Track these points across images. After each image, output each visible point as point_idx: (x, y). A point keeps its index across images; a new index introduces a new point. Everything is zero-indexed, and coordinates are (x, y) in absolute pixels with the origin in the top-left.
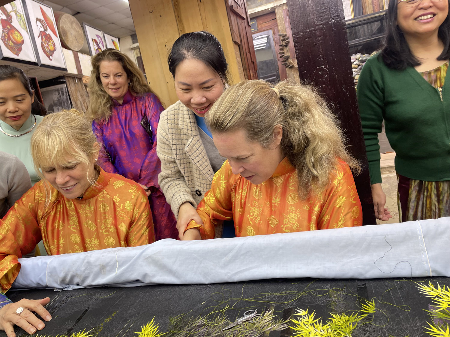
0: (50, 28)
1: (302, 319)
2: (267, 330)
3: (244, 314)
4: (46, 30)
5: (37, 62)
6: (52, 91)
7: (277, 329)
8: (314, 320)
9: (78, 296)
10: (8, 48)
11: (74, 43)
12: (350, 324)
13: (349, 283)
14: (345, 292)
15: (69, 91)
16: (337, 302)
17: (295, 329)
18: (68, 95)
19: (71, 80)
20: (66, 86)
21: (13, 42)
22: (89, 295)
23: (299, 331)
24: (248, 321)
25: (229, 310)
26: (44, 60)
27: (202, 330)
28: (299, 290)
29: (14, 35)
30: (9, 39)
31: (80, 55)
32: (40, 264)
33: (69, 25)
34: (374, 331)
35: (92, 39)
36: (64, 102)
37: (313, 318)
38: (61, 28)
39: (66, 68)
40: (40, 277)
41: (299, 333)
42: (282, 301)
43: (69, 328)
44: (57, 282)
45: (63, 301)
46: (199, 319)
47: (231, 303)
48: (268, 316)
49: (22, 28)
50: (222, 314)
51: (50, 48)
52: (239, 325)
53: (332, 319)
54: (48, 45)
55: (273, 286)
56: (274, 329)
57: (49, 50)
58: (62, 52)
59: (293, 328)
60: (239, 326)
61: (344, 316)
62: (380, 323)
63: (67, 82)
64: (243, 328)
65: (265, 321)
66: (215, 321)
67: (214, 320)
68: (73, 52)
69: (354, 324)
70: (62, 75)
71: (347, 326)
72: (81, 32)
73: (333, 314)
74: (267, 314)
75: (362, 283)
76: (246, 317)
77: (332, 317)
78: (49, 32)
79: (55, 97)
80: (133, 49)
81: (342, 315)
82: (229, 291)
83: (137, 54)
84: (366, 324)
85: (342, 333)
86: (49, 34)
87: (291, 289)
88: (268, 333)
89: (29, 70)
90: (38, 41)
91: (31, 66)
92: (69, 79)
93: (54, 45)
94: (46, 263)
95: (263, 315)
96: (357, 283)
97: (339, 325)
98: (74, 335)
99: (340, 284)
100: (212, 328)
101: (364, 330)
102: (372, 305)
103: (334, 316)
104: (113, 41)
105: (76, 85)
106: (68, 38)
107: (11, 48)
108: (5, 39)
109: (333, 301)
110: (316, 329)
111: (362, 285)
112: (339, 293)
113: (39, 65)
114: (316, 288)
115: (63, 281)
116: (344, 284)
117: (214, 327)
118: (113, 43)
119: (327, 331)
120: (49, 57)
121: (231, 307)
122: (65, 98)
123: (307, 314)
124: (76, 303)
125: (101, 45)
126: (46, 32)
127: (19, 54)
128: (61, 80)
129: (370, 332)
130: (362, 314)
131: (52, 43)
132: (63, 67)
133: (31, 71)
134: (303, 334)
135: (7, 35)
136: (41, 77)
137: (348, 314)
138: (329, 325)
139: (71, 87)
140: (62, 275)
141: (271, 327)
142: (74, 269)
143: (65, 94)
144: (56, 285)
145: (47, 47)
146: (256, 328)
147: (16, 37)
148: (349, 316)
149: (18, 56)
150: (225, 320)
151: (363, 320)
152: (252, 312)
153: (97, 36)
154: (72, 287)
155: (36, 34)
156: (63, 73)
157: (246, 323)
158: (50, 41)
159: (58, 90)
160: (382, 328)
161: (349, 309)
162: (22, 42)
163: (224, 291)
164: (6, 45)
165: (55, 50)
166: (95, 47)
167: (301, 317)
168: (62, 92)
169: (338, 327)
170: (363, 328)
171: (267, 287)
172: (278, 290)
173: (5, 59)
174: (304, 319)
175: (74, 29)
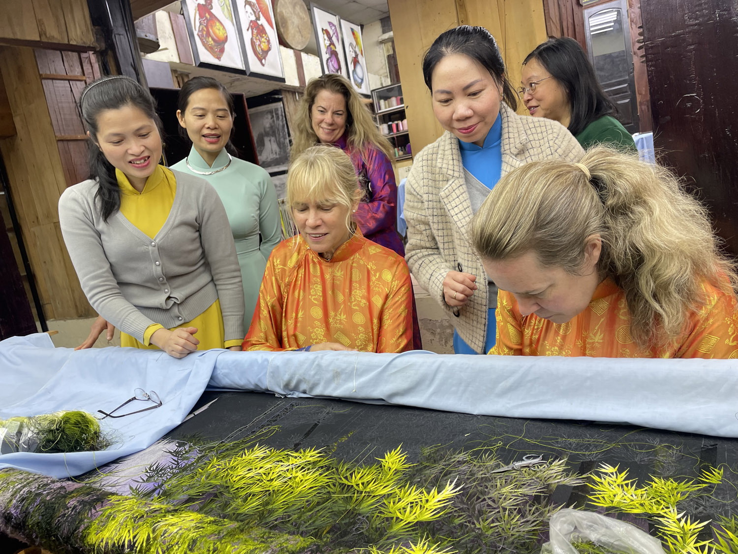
0: (263, 15)
1: (607, 477)
2: (553, 482)
3: (524, 458)
4: (258, 19)
5: (244, 69)
6: (262, 114)
7: (568, 484)
8: (624, 480)
9: (304, 406)
10: (206, 48)
11: (297, 37)
12: (677, 494)
13: (690, 440)
14: (680, 452)
15: (286, 113)
16: (664, 463)
17: (594, 487)
18: (284, 119)
19: (289, 96)
20: (282, 106)
21: (213, 39)
22: (319, 407)
23: (600, 491)
24: (528, 467)
25: (502, 449)
26: (255, 67)
27: (463, 468)
28: (610, 440)
29: (215, 28)
30: (208, 34)
31: (303, 55)
32: (260, 361)
33: (290, 9)
34: (712, 507)
35: (323, 29)
36: (278, 130)
37: (623, 478)
38: (280, 15)
39: (284, 77)
40: (259, 377)
41: (599, 492)
42: (582, 450)
43: (295, 443)
44: (279, 387)
45: (286, 409)
46: (460, 453)
47: (506, 441)
48: (558, 466)
49: (226, 17)
50: (491, 452)
51: (262, 47)
52: (515, 469)
53: (653, 483)
54: (260, 42)
55: (572, 429)
56: (564, 483)
57: (262, 50)
58: (279, 52)
59: (591, 486)
60: (514, 471)
61: (672, 482)
62: (723, 498)
63: (285, 100)
64: (520, 474)
65: (553, 471)
66: (481, 460)
67: (481, 457)
68: (294, 52)
69: (683, 494)
70: (277, 88)
71: (673, 495)
72: (307, 18)
73: (655, 477)
74: (556, 463)
75: (712, 443)
76: (526, 462)
77: (653, 481)
78: (263, 21)
79: (267, 122)
80: (383, 42)
81: (668, 480)
82: (505, 426)
83: (388, 50)
84: (701, 497)
85: (662, 502)
86: (262, 25)
87: (598, 437)
88: (554, 487)
89: (234, 81)
90: (247, 36)
91: (237, 75)
92: (288, 95)
93: (269, 41)
94: (267, 360)
95: (551, 463)
96: (703, 442)
97: (661, 492)
98: (302, 451)
99: (677, 439)
100: (477, 466)
101: (697, 503)
102: (719, 474)
103: (656, 480)
104: (352, 29)
105: (297, 103)
106: (287, 30)
107: (210, 49)
108: (203, 36)
109: (659, 461)
110: (625, 492)
111: (711, 446)
112: (670, 451)
113: (248, 74)
114: (637, 441)
115: (287, 386)
116: (682, 440)
117: (480, 467)
118: (353, 34)
119: (642, 497)
120: (261, 60)
121: (505, 445)
122: (281, 123)
123: (616, 472)
124: (303, 414)
125: (334, 39)
126: (258, 21)
127: (220, 58)
128: (276, 96)
129: (706, 507)
130: (700, 484)
131: (266, 39)
132: (280, 75)
133: (236, 83)
134: (605, 496)
135: (205, 29)
136: (249, 91)
137: (679, 480)
138: (646, 490)
139: (290, 106)
140: (286, 377)
141: (559, 480)
142: (301, 371)
143: (280, 117)
144: (279, 390)
145: (259, 45)
146: (538, 478)
147: (217, 31)
148: (679, 483)
149: (220, 60)
150: (496, 460)
151: (699, 490)
152: (535, 458)
153: (330, 23)
154: (296, 395)
155: (245, 25)
156: (278, 85)
157: (525, 469)
158: (264, 35)
159: (271, 112)
160: (724, 505)
161: (681, 474)
162: (226, 39)
163: (497, 425)
164: (204, 44)
165: (269, 49)
166: (326, 42)
167: (606, 474)
168: (277, 114)
169: (659, 494)
170: (697, 500)
171: (563, 429)
172: (578, 436)
173: (203, 65)
174: (609, 478)
175: (298, 15)
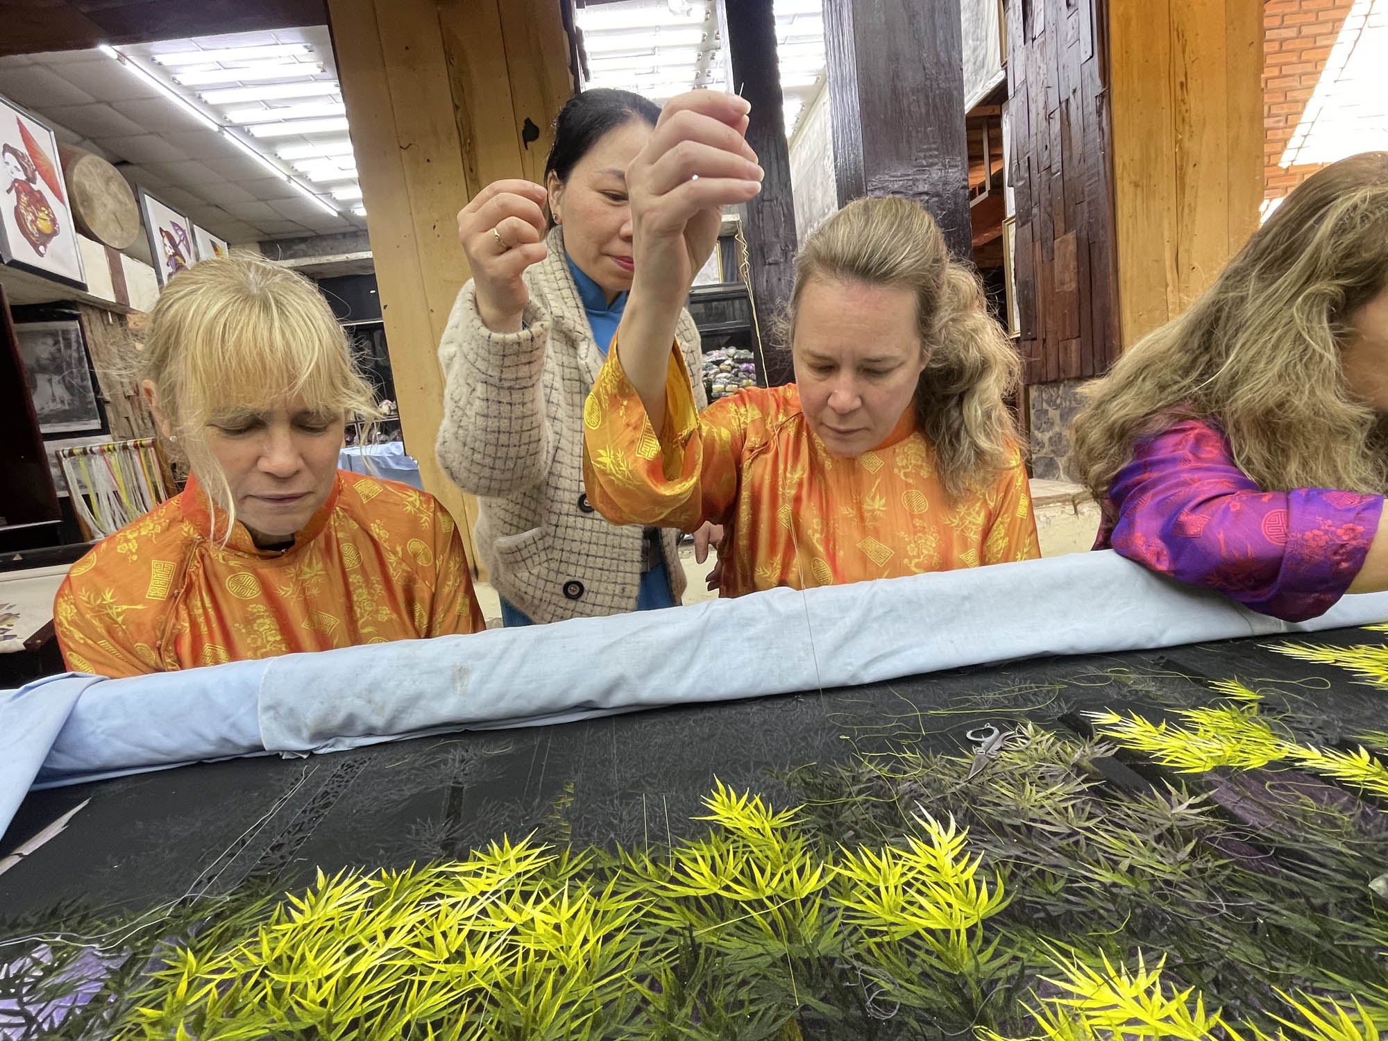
1: (1127, 729)
2: (1075, 760)
4: (32, 179)
6: (34, 335)
11: (112, 227)
15: (87, 340)
18: (83, 348)
19: (94, 316)
20: (78, 327)
26: (23, 253)
31: (126, 260)
33: (99, 184)
35: (161, 230)
36: (69, 365)
38: (77, 186)
39: (84, 282)
44: (297, 734)
45: (337, 777)
51: (40, 226)
54: (36, 218)
59: (1132, 748)
63: (84, 319)
68: (106, 250)
70: (69, 297)
72: (132, 205)
78: (40, 185)
86: (39, 192)
88: (1089, 766)
90: (8, 201)
92: (90, 311)
93: (54, 221)
98: (478, 853)
104: (213, 243)
105: (109, 328)
106: (93, 213)
113: (6, 262)
118: (215, 249)
120: (36, 247)
122: (75, 355)
125: (182, 248)
126: (31, 184)
128: (67, 311)
131: (48, 215)
132: (78, 279)
139: (94, 331)
141: (1078, 754)
142: (360, 688)
143: (74, 346)
144: (293, 742)
153: (174, 224)
154: (345, 744)
156: (71, 293)
158: (43, 209)
159: (53, 334)
165: (55, 233)
166: (168, 249)
168: (67, 339)
174: (1131, 729)
175: (115, 197)
